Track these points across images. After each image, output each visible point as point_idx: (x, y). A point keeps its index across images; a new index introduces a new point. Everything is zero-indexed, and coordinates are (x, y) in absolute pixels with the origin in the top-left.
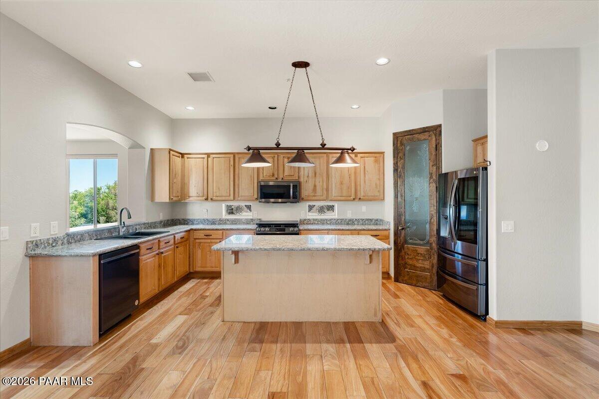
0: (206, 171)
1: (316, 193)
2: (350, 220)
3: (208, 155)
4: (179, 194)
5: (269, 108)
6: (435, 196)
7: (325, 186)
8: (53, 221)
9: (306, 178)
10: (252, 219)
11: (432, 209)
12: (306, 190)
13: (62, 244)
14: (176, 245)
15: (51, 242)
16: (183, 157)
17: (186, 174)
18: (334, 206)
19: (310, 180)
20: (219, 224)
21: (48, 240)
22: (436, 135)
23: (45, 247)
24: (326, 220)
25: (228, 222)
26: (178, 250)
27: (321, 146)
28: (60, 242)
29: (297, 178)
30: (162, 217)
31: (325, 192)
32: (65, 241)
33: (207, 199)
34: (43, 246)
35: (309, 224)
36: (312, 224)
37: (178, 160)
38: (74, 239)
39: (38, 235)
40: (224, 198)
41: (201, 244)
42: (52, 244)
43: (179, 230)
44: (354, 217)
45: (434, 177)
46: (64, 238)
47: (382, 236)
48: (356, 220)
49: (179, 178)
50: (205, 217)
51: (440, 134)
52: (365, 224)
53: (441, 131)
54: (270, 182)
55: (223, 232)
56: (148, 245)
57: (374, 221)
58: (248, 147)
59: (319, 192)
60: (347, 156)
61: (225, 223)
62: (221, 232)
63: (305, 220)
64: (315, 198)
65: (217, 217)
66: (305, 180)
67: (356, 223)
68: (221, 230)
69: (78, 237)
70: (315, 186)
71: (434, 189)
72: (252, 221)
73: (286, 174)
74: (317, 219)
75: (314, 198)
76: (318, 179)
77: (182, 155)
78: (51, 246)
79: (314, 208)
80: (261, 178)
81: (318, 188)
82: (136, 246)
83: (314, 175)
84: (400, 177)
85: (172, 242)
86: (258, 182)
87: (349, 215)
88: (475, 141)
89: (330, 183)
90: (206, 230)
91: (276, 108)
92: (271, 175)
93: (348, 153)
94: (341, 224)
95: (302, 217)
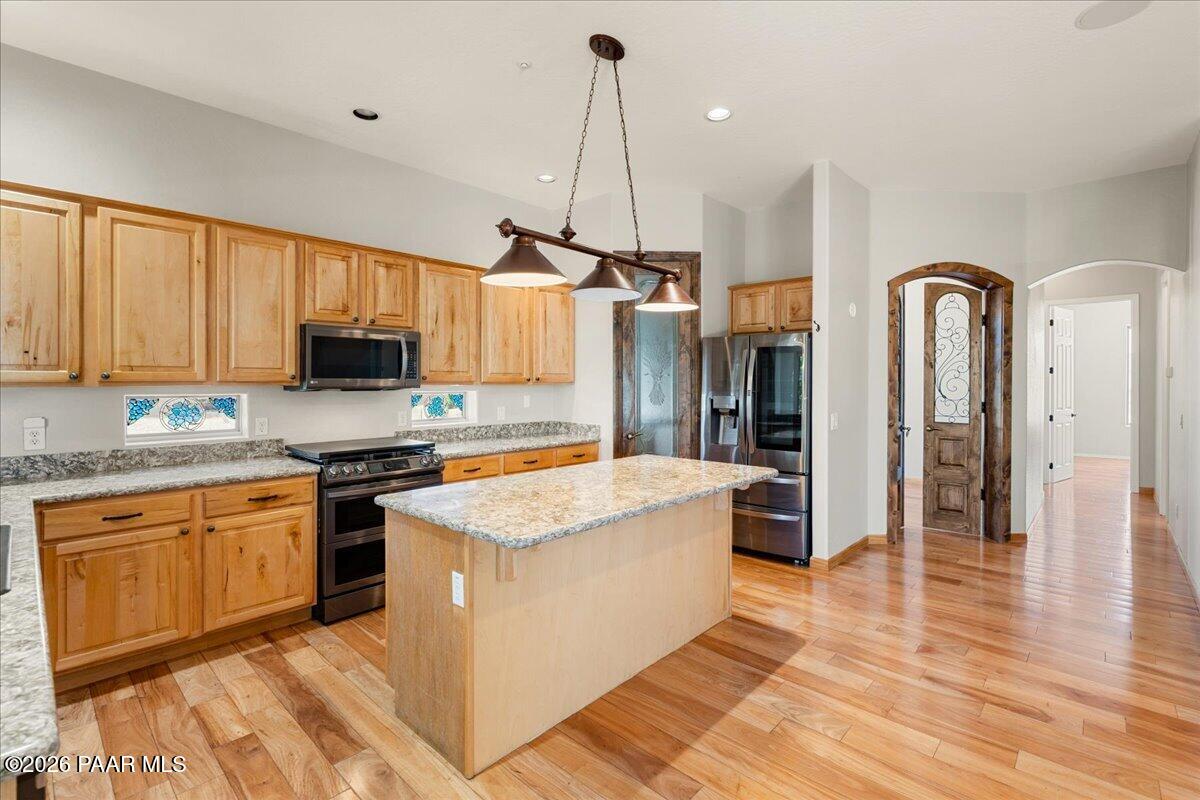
1: (453, 365)
2: (504, 427)
3: (91, 204)
5: (355, 113)
6: (689, 376)
7: (473, 350)
9: (431, 325)
10: (252, 443)
11: (684, 399)
12: (431, 359)
18: (462, 397)
19: (442, 331)
20: (108, 471)
22: (691, 270)
24: (457, 430)
25: (153, 460)
27: (634, 258)
29: (411, 324)
31: (473, 362)
33: (77, 379)
40: (163, 376)
41: (86, 557)
44: (511, 421)
45: (688, 343)
48: (514, 426)
51: (699, 270)
52: (530, 435)
53: (699, 264)
54: (344, 331)
57: (543, 426)
58: (507, 222)
59: (461, 363)
60: (671, 286)
64: (454, 377)
66: (429, 332)
67: (514, 433)
68: (187, 488)
71: (687, 363)
72: (252, 450)
73: (382, 308)
75: (449, 377)
76: (460, 330)
80: (308, 315)
81: (458, 351)
83: (450, 321)
84: (626, 339)
87: (501, 417)
88: (733, 289)
89: (483, 342)
90: (114, 496)
91: (375, 117)
92: (341, 308)
94: (485, 437)
95: (402, 427)
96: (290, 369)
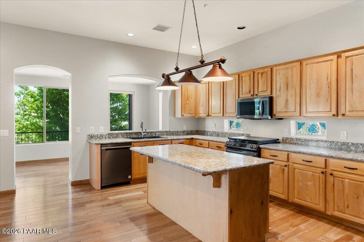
1: (287, 109)
4: (195, 111)
5: (238, 28)
7: (298, 101)
8: (101, 126)
9: (278, 93)
10: (243, 134)
12: (278, 106)
13: (105, 138)
15: (99, 136)
17: (198, 97)
19: (282, 94)
21: (98, 135)
23: (96, 138)
28: (104, 137)
29: (269, 93)
31: (298, 107)
32: (107, 137)
34: (95, 138)
35: (291, 144)
36: (295, 144)
38: (113, 136)
39: (93, 132)
42: (100, 137)
43: (179, 139)
46: (106, 135)
47: (360, 170)
49: (192, 99)
55: (209, 142)
59: (291, 107)
62: (208, 142)
63: (288, 138)
65: (221, 131)
66: (277, 95)
67: (353, 149)
69: (115, 135)
70: (287, 101)
73: (260, 90)
74: (300, 139)
76: (290, 93)
78: (99, 138)
79: (304, 127)
82: (130, 143)
83: (286, 89)
86: (239, 99)
87: (343, 138)
89: (304, 96)
91: (244, 28)
92: (248, 92)
94: (331, 146)
95: (286, 135)
96: (237, 113)
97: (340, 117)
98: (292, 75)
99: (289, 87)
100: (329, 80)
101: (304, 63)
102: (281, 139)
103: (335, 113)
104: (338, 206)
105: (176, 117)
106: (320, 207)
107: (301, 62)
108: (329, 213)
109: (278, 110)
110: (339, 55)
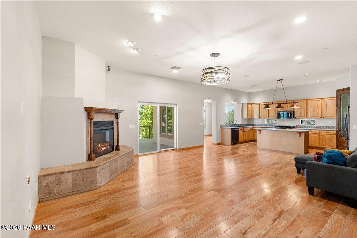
0: (259, 108)
1: (301, 115)
2: (322, 127)
3: (260, 103)
4: (251, 116)
12: (297, 114)
14: (249, 130)
16: (252, 105)
17: (253, 110)
19: (299, 110)
20: (264, 126)
26: (249, 132)
29: (293, 110)
30: (245, 123)
31: (306, 115)
33: (259, 118)
34: (222, 126)
37: (250, 106)
40: (265, 117)
43: (250, 127)
44: (324, 126)
47: (331, 133)
48: (325, 127)
49: (251, 111)
50: (259, 124)
56: (241, 129)
58: (264, 104)
59: (303, 115)
60: (295, 105)
61: (266, 126)
63: (299, 126)
65: (264, 124)
66: (296, 111)
69: (228, 125)
70: (301, 113)
73: (288, 108)
76: (302, 110)
77: (252, 104)
78: (224, 126)
79: (305, 122)
80: (278, 110)
81: (302, 113)
82: (238, 128)
85: (247, 129)
86: (277, 112)
87: (321, 125)
89: (308, 111)
93: (295, 104)
94: (317, 128)
95: (298, 125)
96: (276, 117)
97: (322, 118)
98: (303, 104)
99: (302, 108)
100: (318, 106)
101: (308, 101)
102: (296, 126)
103: (320, 117)
104: (324, 144)
105: (244, 118)
106: (317, 145)
107: (307, 100)
108: (320, 147)
109: (297, 116)
110: (322, 99)
